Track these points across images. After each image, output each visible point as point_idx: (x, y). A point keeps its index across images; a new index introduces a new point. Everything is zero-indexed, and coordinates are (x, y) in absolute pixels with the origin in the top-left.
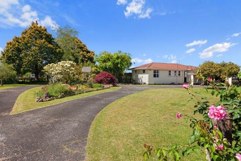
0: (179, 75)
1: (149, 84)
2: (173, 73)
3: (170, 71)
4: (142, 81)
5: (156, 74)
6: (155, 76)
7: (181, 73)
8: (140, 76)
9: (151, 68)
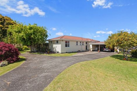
0: (83, 44)
1: (62, 53)
2: (79, 43)
3: (77, 42)
4: (56, 50)
5: (67, 44)
6: (66, 46)
7: (84, 43)
8: (54, 46)
9: (63, 39)
